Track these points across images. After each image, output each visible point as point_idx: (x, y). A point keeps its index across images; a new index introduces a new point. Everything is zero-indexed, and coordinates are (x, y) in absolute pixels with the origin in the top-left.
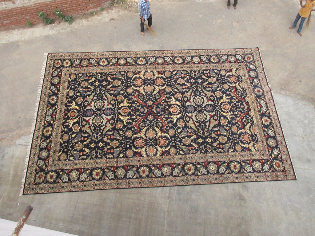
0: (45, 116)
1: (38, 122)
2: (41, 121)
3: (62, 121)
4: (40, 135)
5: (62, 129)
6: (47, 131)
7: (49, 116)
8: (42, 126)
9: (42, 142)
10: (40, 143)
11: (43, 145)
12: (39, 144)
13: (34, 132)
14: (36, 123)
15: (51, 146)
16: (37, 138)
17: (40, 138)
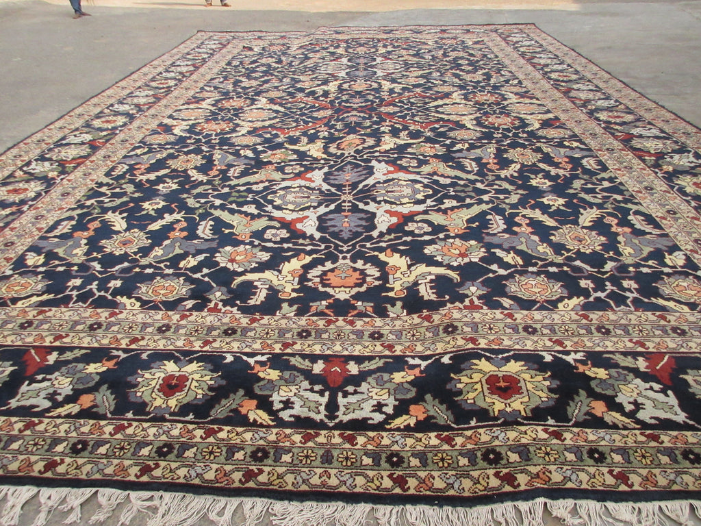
0: (341, 426)
1: (401, 482)
2: (395, 460)
3: (399, 318)
4: (557, 435)
5: (473, 307)
6: (506, 387)
7: (341, 400)
8: (449, 440)
9: (631, 415)
10: (644, 425)
11: (648, 404)
12: (655, 438)
13: (529, 495)
14: (415, 500)
15: (641, 354)
16: (598, 456)
17: (591, 435)
